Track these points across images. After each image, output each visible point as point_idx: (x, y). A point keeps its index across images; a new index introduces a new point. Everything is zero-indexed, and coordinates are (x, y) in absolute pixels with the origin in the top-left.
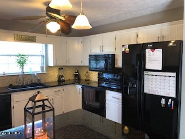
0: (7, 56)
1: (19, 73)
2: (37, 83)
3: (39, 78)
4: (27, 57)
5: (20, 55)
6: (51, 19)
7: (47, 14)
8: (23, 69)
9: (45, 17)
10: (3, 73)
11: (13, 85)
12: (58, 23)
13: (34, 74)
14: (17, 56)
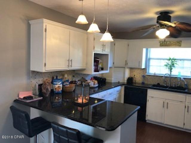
0: (160, 60)
1: (163, 75)
2: (183, 87)
3: (186, 83)
4: (176, 61)
5: (170, 59)
6: (161, 26)
7: (157, 22)
8: (171, 71)
9: (155, 25)
10: (154, 73)
11: (161, 84)
12: (168, 29)
13: (180, 78)
14: (168, 60)
